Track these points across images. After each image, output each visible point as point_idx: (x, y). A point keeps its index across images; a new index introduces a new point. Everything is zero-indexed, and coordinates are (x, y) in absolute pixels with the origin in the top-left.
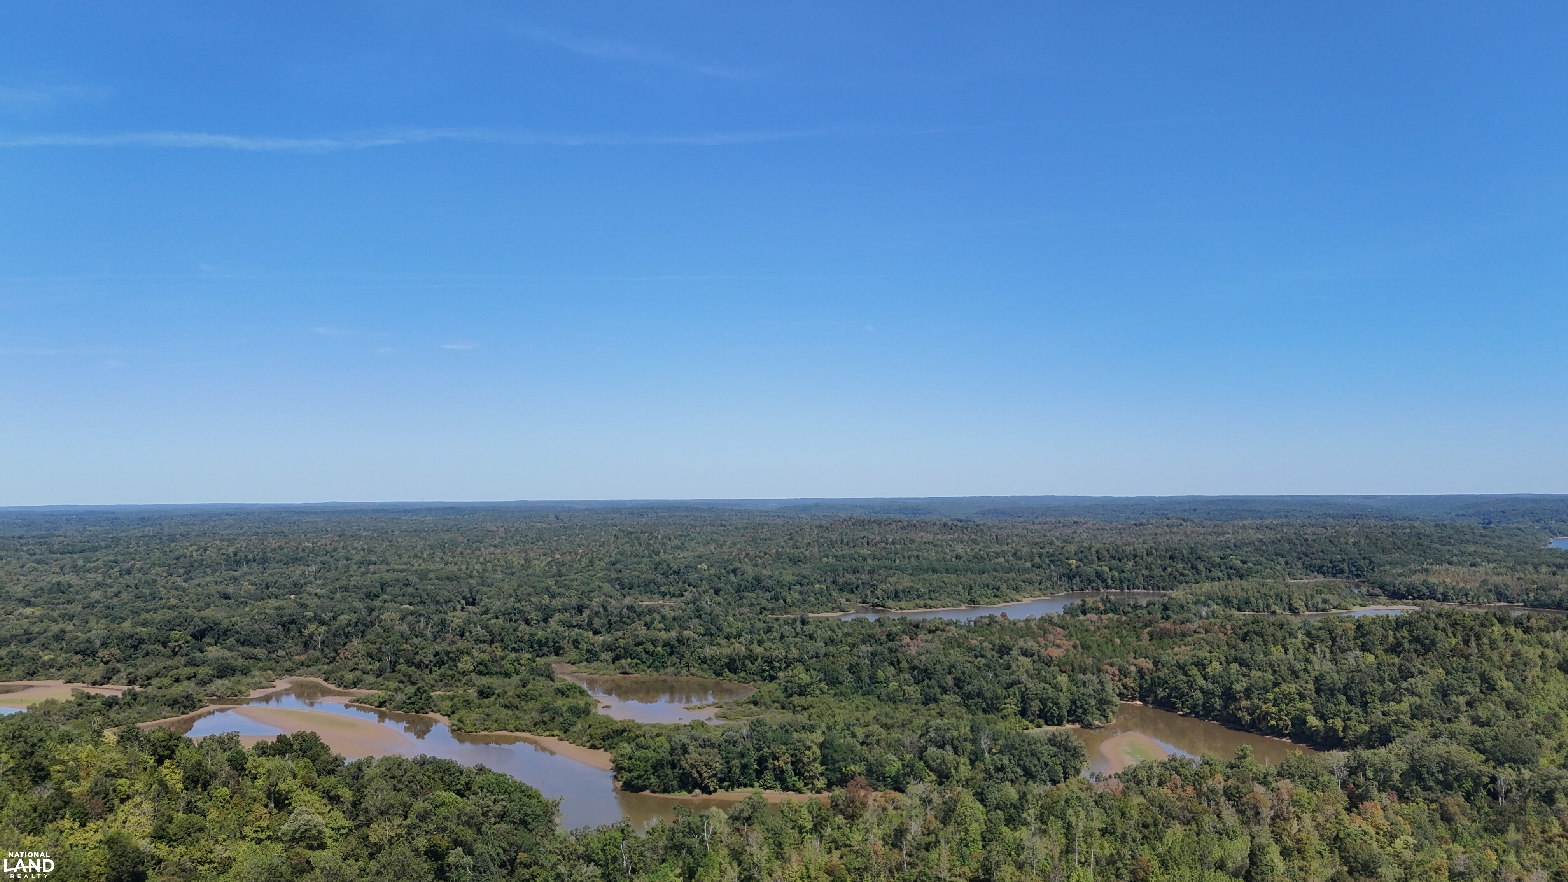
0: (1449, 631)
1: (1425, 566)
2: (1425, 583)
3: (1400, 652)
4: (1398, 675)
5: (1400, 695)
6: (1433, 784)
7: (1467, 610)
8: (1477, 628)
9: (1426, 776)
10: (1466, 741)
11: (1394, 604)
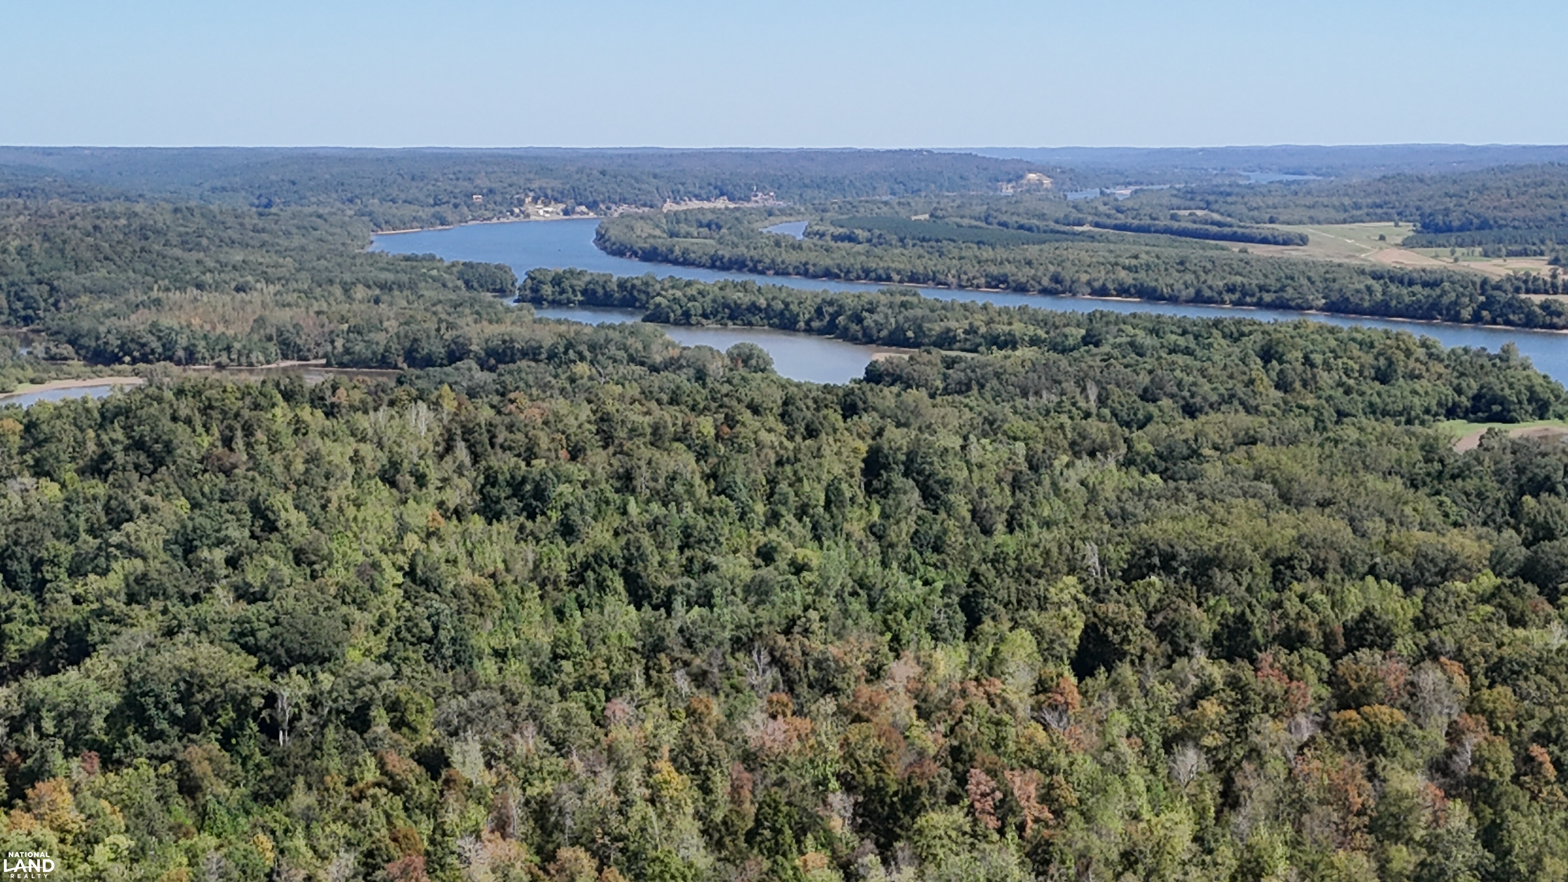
0: (198, 420)
1: (155, 294)
2: (154, 329)
3: (107, 473)
4: (104, 519)
5: (107, 558)
6: (165, 725)
7: (228, 379)
8: (246, 414)
9: (153, 712)
10: (225, 635)
11: (98, 374)
